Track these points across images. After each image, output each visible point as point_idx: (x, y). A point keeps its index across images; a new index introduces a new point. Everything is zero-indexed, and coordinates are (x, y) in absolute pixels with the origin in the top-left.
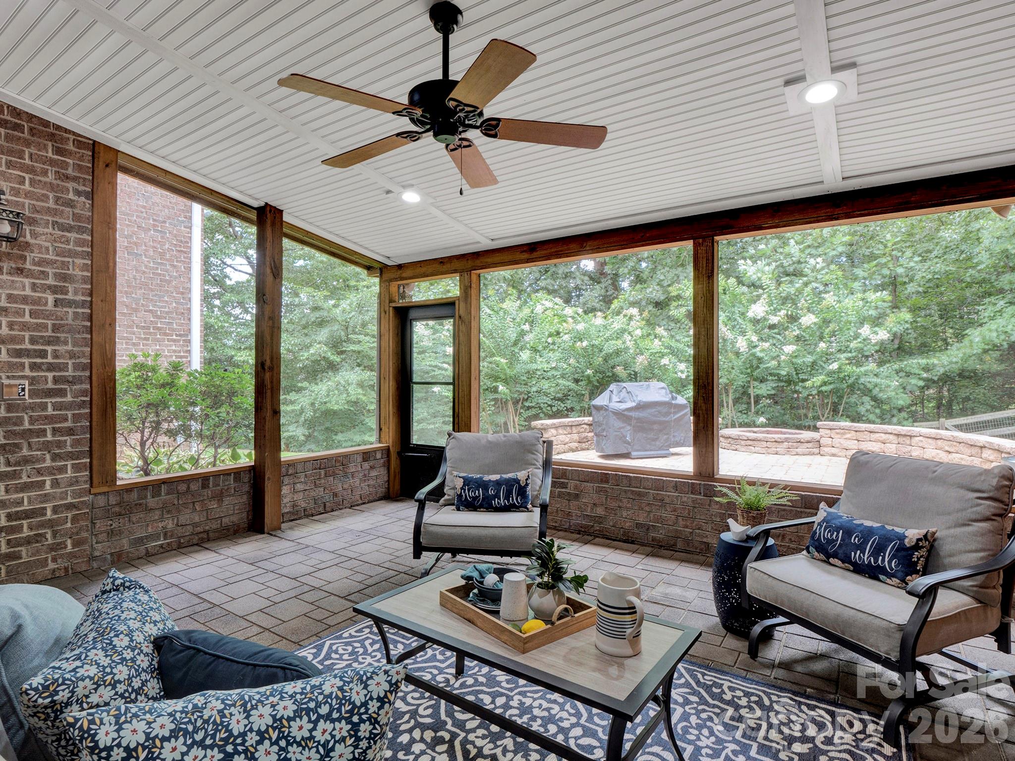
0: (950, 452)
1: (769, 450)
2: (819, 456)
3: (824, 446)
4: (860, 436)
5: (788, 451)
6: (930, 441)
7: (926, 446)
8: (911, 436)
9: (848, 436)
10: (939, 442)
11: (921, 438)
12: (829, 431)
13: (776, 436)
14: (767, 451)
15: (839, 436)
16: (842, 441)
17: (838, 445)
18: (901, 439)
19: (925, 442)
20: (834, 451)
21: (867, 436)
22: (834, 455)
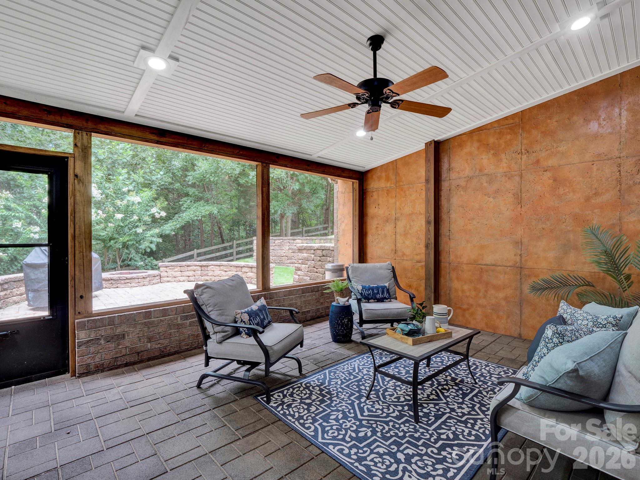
0: (226, 271)
1: (140, 284)
2: (160, 284)
3: (163, 277)
4: (182, 269)
5: (150, 283)
6: (217, 267)
7: (215, 270)
8: (207, 266)
9: (176, 270)
10: (222, 267)
11: (212, 266)
12: (165, 268)
13: (144, 274)
14: (139, 285)
15: (171, 270)
16: (173, 273)
17: (170, 276)
18: (203, 268)
19: (214, 268)
20: (168, 279)
21: (186, 268)
22: (168, 282)
